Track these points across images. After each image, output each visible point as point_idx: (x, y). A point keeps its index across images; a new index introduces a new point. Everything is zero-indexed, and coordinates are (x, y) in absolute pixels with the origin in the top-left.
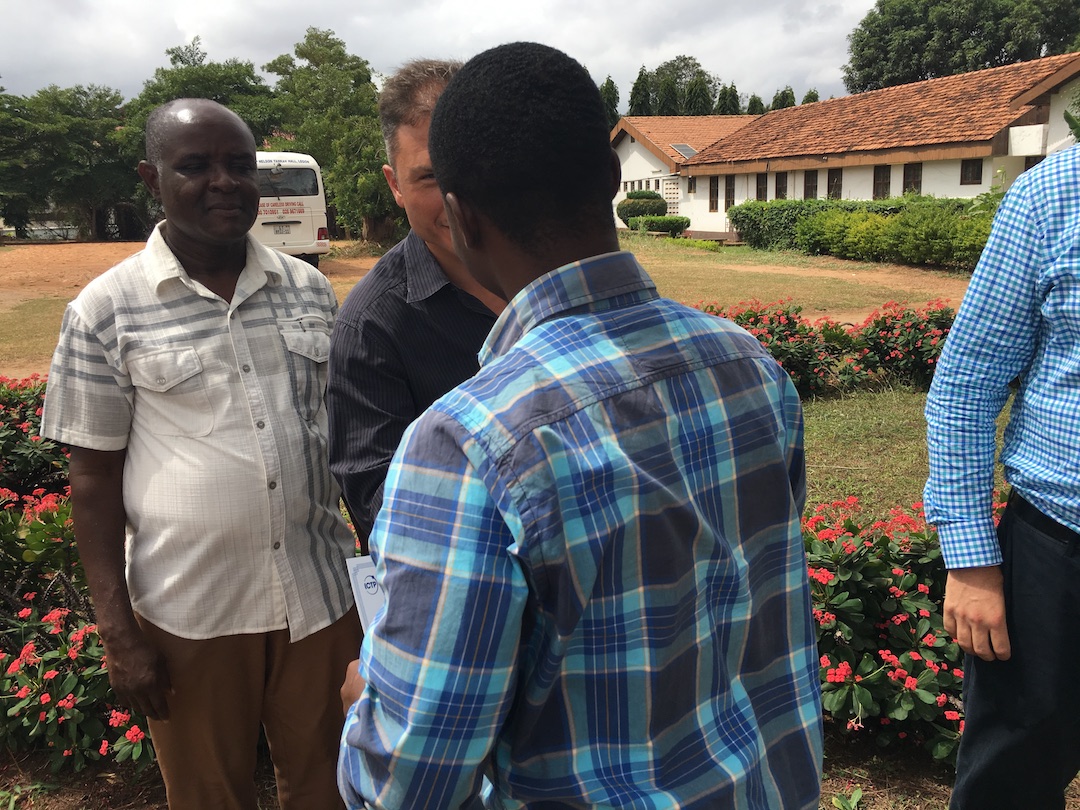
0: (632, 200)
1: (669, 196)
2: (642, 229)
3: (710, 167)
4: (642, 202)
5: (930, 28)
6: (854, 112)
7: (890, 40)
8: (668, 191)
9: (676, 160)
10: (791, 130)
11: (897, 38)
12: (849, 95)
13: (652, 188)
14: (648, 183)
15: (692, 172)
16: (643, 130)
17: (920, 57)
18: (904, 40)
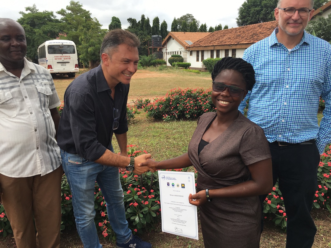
0: (173, 57)
2: (176, 66)
3: (197, 48)
4: (176, 58)
5: (262, 7)
6: (240, 32)
7: (251, 10)
8: (184, 55)
9: (186, 45)
10: (221, 37)
11: (253, 10)
12: (238, 27)
13: (179, 54)
14: (178, 52)
15: (191, 49)
16: (176, 36)
17: (259, 16)
18: (254, 11)
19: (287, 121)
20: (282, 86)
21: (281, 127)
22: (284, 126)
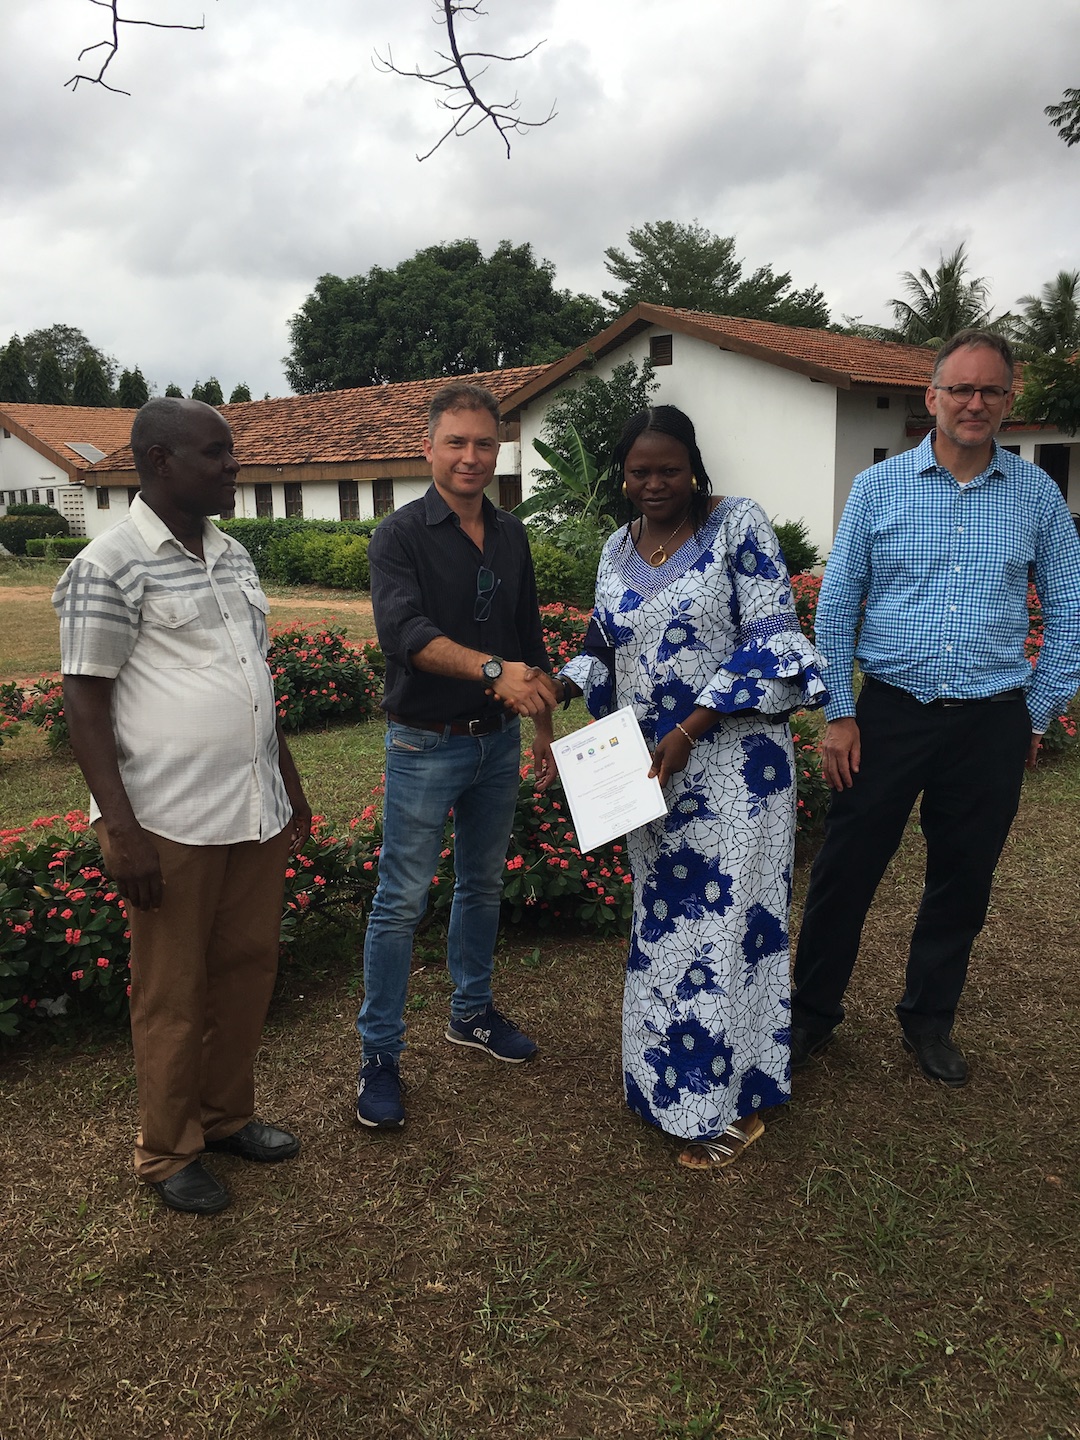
0: (16, 518)
1: (69, 512)
2: (49, 556)
3: (127, 475)
4: (31, 519)
8: (69, 506)
9: (77, 463)
13: (43, 500)
14: (36, 494)
15: (101, 481)
16: (23, 422)
19: (957, 649)
20: (945, 567)
21: (946, 664)
22: (952, 662)
